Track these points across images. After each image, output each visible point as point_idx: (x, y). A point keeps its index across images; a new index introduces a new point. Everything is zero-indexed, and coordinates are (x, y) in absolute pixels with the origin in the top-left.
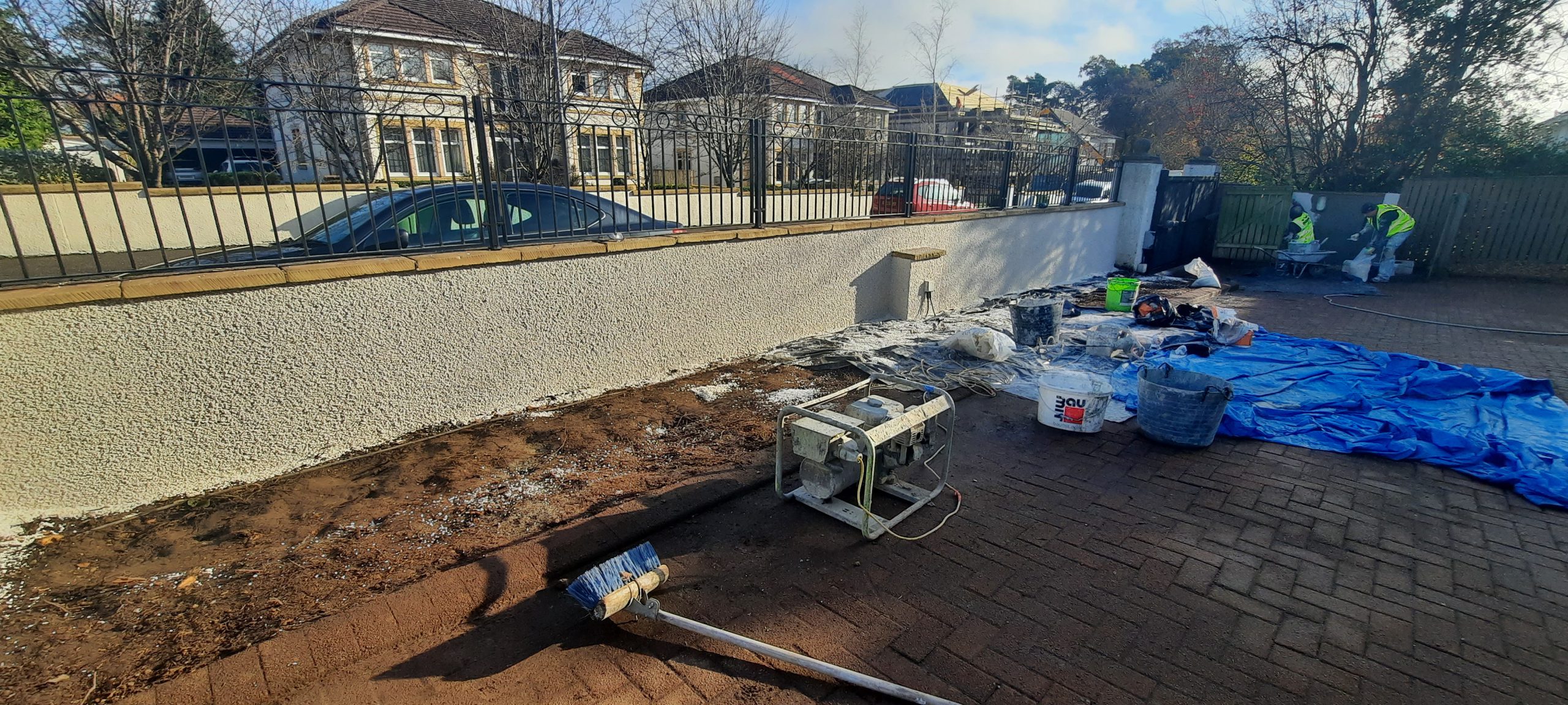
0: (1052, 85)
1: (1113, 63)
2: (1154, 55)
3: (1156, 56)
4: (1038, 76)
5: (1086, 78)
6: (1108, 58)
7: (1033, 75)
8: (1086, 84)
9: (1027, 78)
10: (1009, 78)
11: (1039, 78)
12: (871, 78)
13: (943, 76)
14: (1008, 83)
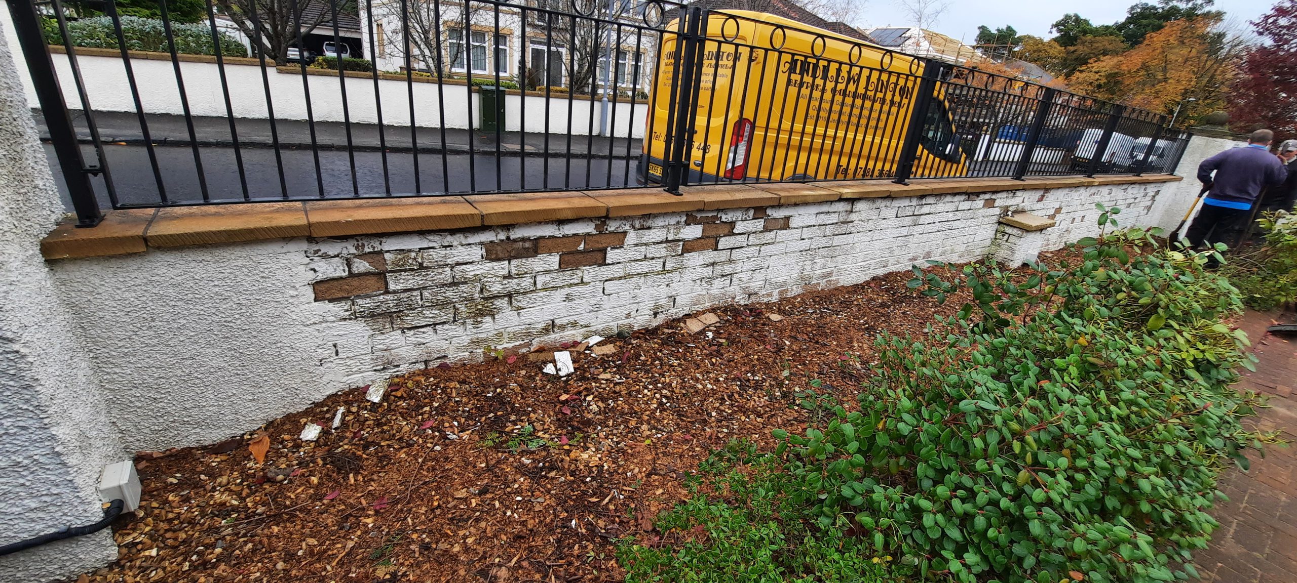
0: (1020, 39)
1: (1086, 22)
2: (1128, 18)
3: (1129, 21)
4: (1009, 28)
5: (1055, 34)
6: (1082, 17)
7: (1004, 28)
8: (1055, 40)
9: (998, 30)
10: (979, 28)
11: (1010, 31)
12: (857, 17)
13: (930, 20)
14: (978, 32)
